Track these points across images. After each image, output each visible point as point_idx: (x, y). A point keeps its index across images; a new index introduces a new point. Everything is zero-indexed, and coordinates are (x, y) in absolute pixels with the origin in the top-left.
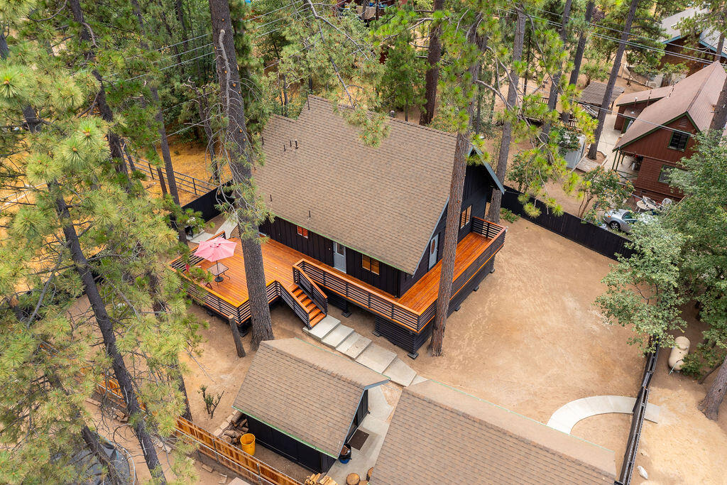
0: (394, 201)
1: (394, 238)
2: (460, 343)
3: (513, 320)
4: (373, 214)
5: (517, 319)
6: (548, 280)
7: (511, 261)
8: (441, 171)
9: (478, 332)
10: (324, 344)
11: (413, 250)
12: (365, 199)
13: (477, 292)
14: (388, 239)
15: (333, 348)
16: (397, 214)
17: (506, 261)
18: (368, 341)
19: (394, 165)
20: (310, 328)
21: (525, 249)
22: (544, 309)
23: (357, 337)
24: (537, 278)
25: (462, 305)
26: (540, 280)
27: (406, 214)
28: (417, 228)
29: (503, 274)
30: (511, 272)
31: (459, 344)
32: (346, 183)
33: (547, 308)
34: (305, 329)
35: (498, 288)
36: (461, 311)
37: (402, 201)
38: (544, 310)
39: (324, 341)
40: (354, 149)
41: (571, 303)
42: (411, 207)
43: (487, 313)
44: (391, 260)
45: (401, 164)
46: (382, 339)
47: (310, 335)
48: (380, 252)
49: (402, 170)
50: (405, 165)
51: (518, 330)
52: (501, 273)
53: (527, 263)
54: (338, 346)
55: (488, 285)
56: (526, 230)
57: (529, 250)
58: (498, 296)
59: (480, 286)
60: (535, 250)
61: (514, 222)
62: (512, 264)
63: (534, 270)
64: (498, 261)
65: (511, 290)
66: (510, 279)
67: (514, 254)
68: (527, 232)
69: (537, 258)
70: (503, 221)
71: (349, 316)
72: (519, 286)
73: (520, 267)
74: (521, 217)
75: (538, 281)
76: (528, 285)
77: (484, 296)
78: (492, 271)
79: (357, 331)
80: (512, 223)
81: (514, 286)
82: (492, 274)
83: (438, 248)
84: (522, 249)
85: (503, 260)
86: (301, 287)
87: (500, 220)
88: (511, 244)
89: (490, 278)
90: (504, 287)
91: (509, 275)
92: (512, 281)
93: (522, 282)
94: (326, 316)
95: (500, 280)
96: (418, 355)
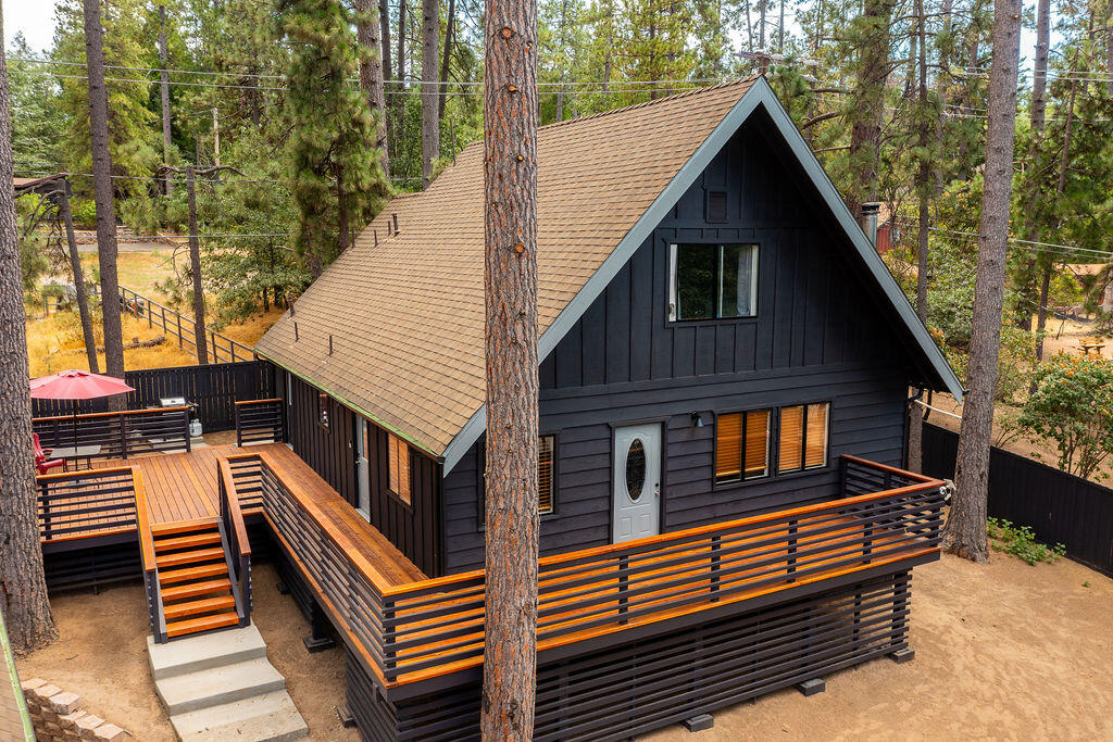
7: (992, 650)
10: (157, 694)
13: (811, 699)
15: (166, 712)
17: (972, 643)
18: (296, 725)
20: (158, 640)
21: (1062, 633)
23: (278, 704)
25: (724, 721)
29: (945, 674)
30: (978, 677)
34: (148, 637)
35: (905, 707)
39: (162, 684)
52: (933, 670)
53: (1060, 669)
54: (185, 708)
55: (865, 687)
56: (1080, 590)
57: (1077, 638)
58: (891, 731)
59: (830, 684)
60: (1100, 642)
61: (1039, 564)
62: (991, 657)
63: (1084, 695)
64: (938, 639)
65: (955, 726)
66: (964, 696)
67: (1014, 637)
68: (1082, 595)
69: (1106, 666)
70: (1003, 555)
71: (321, 649)
72: (999, 723)
73: (1022, 672)
74: (1067, 556)
75: (1092, 728)
76: (1040, 730)
77: (832, 719)
78: (899, 654)
79: (299, 692)
80: (1031, 564)
81: (976, 718)
82: (896, 665)
83: (662, 485)
84: (1046, 630)
85: (961, 641)
86: (222, 528)
87: (991, 552)
88: (1008, 611)
89: (884, 671)
90: (929, 712)
91: (968, 683)
92: (972, 703)
93: (1019, 714)
94: (244, 623)
95: (920, 688)
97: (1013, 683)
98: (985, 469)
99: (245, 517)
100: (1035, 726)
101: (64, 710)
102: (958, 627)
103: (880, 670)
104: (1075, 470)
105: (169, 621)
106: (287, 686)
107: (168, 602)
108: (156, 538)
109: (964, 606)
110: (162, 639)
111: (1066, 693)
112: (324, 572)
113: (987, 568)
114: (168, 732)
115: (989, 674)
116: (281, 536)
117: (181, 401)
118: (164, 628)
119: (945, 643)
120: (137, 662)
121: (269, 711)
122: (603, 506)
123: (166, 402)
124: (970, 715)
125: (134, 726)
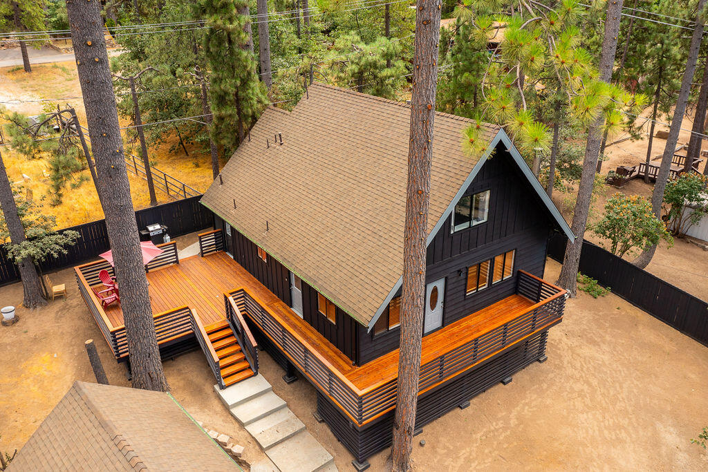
0: (370, 213)
1: (356, 267)
2: (448, 462)
3: (556, 444)
4: (339, 231)
5: (562, 444)
6: (635, 391)
7: (578, 351)
8: (444, 172)
9: (486, 451)
10: (232, 415)
11: (377, 287)
12: (335, 209)
13: (506, 386)
14: (348, 268)
15: (242, 425)
16: (370, 233)
17: (570, 348)
18: (299, 425)
19: (384, 163)
20: (223, 388)
21: (608, 338)
22: (616, 434)
23: (287, 414)
24: (617, 385)
25: (474, 401)
26: (621, 387)
27: (381, 234)
28: (391, 255)
29: (559, 367)
30: (574, 367)
31: (446, 464)
32: (320, 188)
33: (623, 435)
34: (217, 387)
35: (545, 386)
36: (469, 410)
37: (381, 214)
38: (617, 439)
39: (233, 411)
40: (342, 143)
41: (670, 437)
42: (390, 223)
43: (513, 422)
44: (344, 300)
45: (393, 162)
46: (324, 427)
47: (219, 398)
48: (333, 286)
49: (392, 171)
50: (398, 164)
51: (560, 463)
52: (555, 365)
53: (606, 358)
54: (250, 423)
55: (528, 378)
56: (616, 311)
57: (614, 340)
58: (540, 399)
59: (514, 377)
60: (623, 342)
61: (599, 297)
62: (578, 355)
63: (616, 371)
64: (556, 347)
65: (565, 394)
66: (569, 377)
67: (587, 341)
68: (617, 314)
69: (625, 354)
70: (583, 293)
71: (292, 382)
72: (582, 390)
73: (591, 362)
74: (612, 292)
75: (618, 388)
76: (598, 392)
77: (517, 396)
78: (541, 359)
79: (292, 407)
80: (595, 298)
81: (573, 389)
82: (541, 364)
83: (444, 302)
84: (601, 337)
85: (566, 347)
86: (231, 326)
87: (578, 291)
88: (585, 327)
89: (535, 368)
90: (555, 388)
91: (570, 371)
92: (571, 381)
93: (589, 384)
94: (256, 374)
95: (551, 375)
96: (369, 466)
97: (588, 368)
98: (578, 257)
100: (596, 390)
102: (564, 339)
103: (534, 367)
104: (618, 254)
105: (224, 378)
106: (288, 405)
109: (566, 326)
111: (608, 372)
112: (284, 342)
113: (576, 301)
114: (246, 434)
115: (578, 365)
116: (264, 331)
117: (158, 226)
118: (223, 382)
119: (559, 349)
120: (213, 398)
121: (285, 419)
123: (151, 228)
124: (571, 388)
125: (232, 434)
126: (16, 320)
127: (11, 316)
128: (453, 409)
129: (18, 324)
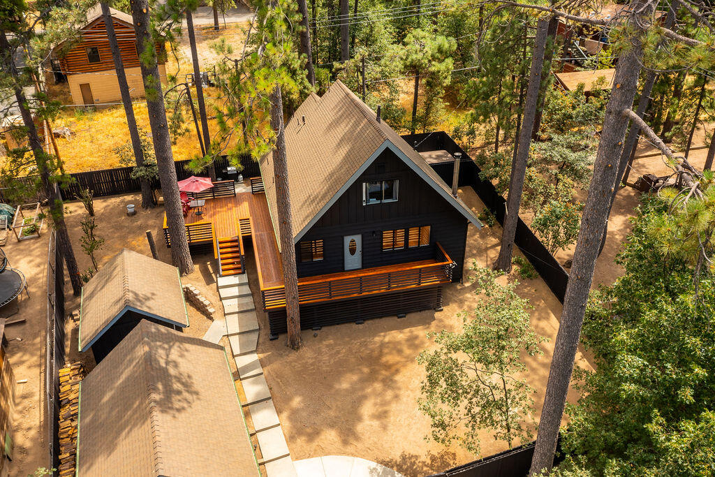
10: (218, 292)
15: (221, 299)
18: (252, 307)
23: (248, 300)
25: (368, 322)
29: (447, 318)
31: (323, 350)
34: (218, 275)
36: (361, 326)
39: (220, 290)
47: (217, 281)
54: (226, 298)
55: (418, 318)
59: (408, 315)
61: (527, 279)
70: (516, 273)
78: (437, 309)
79: (255, 297)
82: (435, 312)
83: (362, 252)
86: (236, 241)
87: (512, 271)
89: (429, 314)
94: (243, 273)
96: (277, 338)
98: (510, 243)
99: (243, 237)
101: (196, 295)
103: (427, 313)
105: (223, 270)
106: (252, 295)
107: (223, 265)
108: (220, 243)
110: (221, 276)
114: (220, 304)
118: (221, 273)
121: (246, 302)
122: (341, 265)
125: (213, 302)
126: (134, 213)
127: (132, 210)
128: (350, 322)
129: (136, 216)
